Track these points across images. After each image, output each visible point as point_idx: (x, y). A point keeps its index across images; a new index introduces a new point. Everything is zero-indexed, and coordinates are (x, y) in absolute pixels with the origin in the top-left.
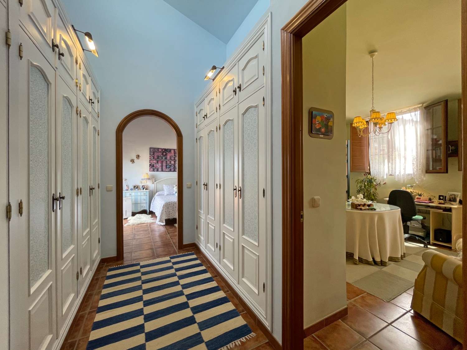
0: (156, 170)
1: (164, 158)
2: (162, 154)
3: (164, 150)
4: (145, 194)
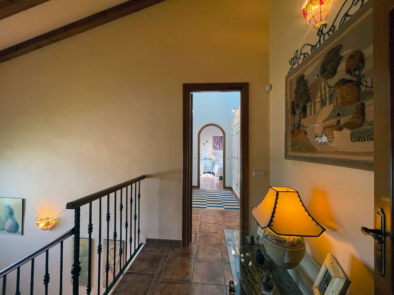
0: (216, 149)
1: (221, 142)
2: (220, 140)
3: (221, 137)
4: (210, 162)
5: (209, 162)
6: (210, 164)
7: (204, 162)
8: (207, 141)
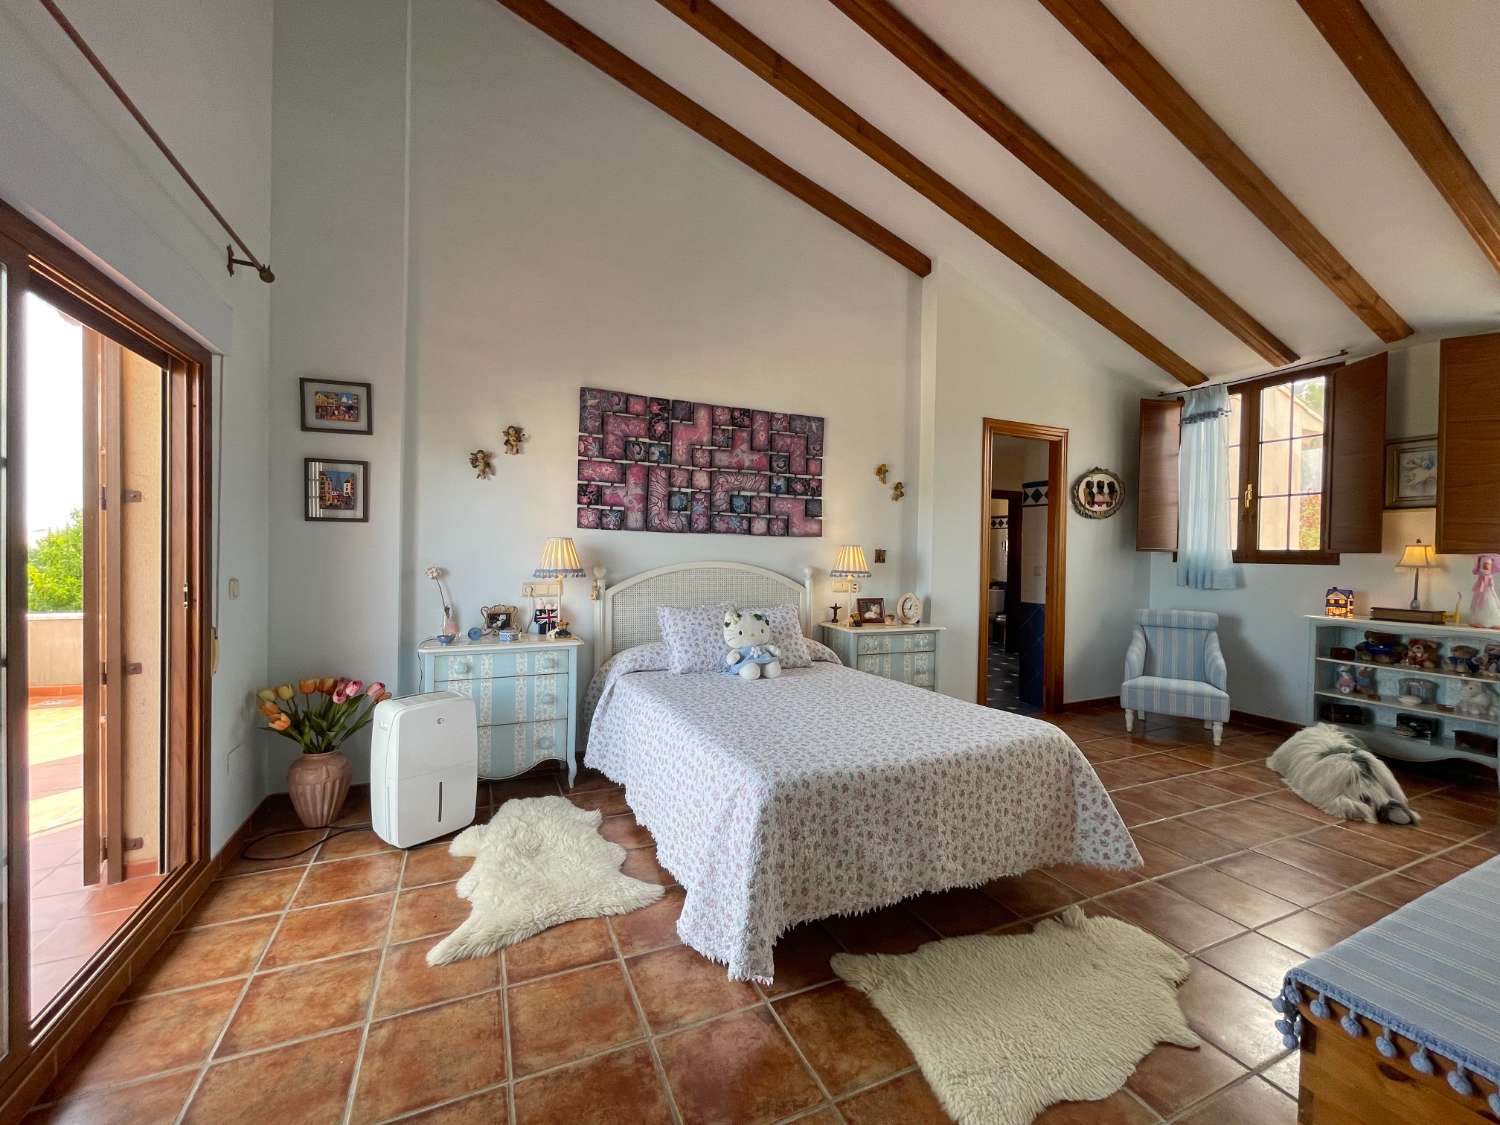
0: (611, 519)
1: (656, 451)
2: (650, 431)
3: (655, 408)
4: (555, 664)
5: (541, 663)
6: (552, 685)
7: (486, 666)
8: (515, 437)
